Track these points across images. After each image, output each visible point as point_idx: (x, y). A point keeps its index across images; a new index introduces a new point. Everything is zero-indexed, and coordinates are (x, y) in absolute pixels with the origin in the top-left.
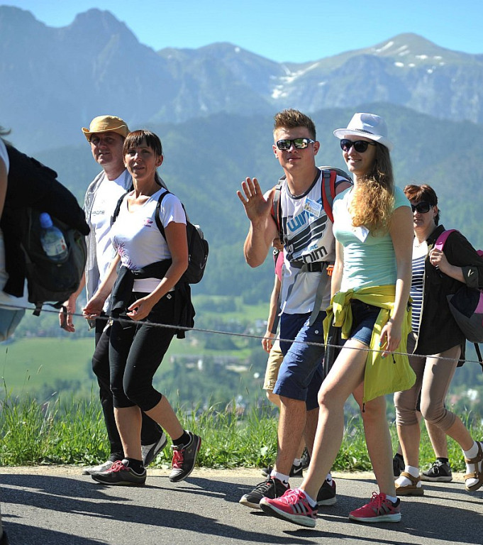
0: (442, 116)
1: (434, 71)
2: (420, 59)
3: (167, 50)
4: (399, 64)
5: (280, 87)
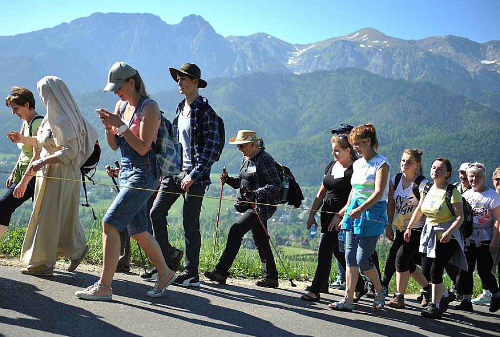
0: (386, 76)
1: (382, 49)
2: (374, 43)
3: (231, 37)
4: (362, 46)
5: (293, 58)
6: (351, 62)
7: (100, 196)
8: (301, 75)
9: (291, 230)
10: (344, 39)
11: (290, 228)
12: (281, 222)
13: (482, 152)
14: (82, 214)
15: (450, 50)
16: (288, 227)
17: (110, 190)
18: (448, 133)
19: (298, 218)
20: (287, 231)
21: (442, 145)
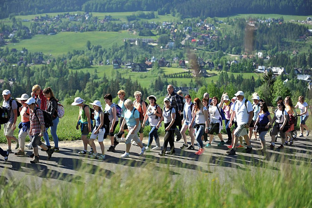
7: (21, 37)
9: (175, 54)
11: (175, 53)
12: (167, 48)
14: (6, 53)
16: (173, 52)
17: (29, 31)
19: (181, 44)
20: (171, 56)
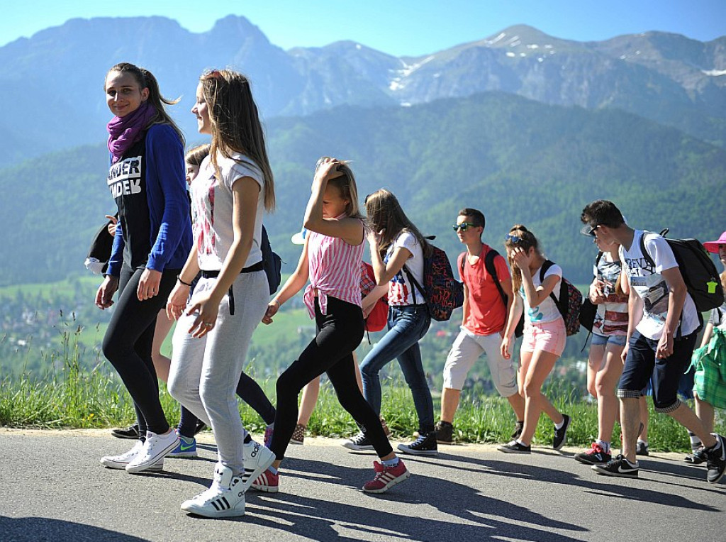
0: (552, 103)
1: (545, 60)
2: (531, 49)
3: (295, 50)
4: (511, 54)
5: (398, 79)
6: (494, 83)
8: (413, 107)
10: (480, 44)
13: (711, 220)
15: (654, 56)
18: (655, 191)
21: (645, 211)
